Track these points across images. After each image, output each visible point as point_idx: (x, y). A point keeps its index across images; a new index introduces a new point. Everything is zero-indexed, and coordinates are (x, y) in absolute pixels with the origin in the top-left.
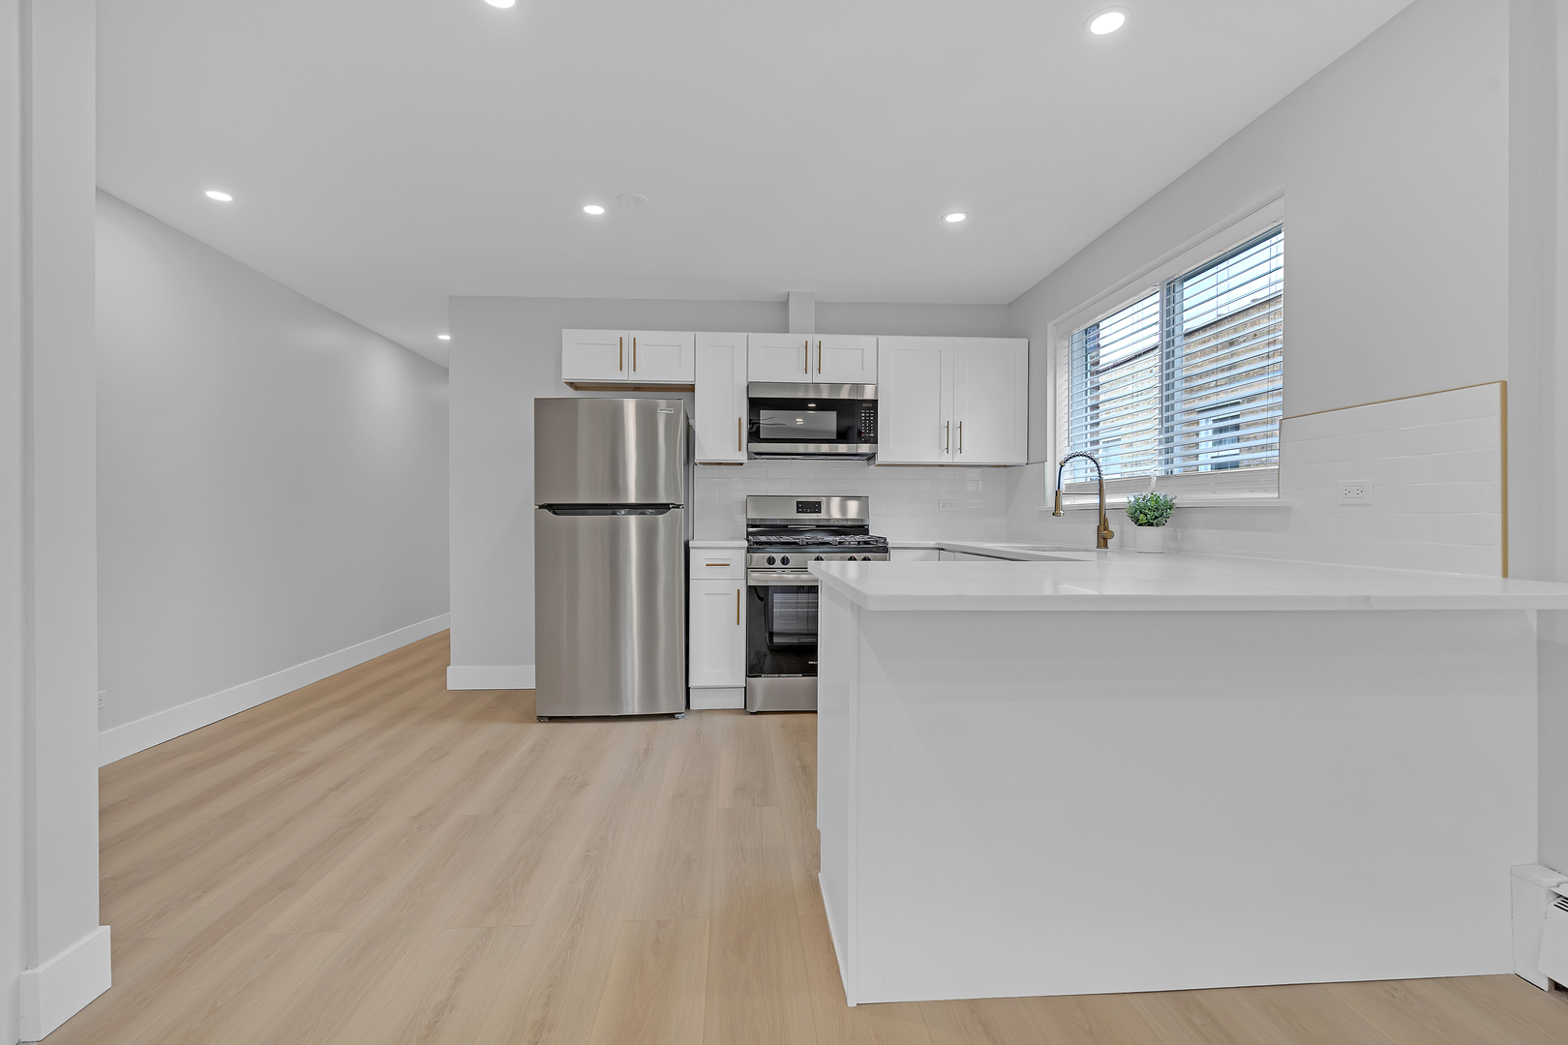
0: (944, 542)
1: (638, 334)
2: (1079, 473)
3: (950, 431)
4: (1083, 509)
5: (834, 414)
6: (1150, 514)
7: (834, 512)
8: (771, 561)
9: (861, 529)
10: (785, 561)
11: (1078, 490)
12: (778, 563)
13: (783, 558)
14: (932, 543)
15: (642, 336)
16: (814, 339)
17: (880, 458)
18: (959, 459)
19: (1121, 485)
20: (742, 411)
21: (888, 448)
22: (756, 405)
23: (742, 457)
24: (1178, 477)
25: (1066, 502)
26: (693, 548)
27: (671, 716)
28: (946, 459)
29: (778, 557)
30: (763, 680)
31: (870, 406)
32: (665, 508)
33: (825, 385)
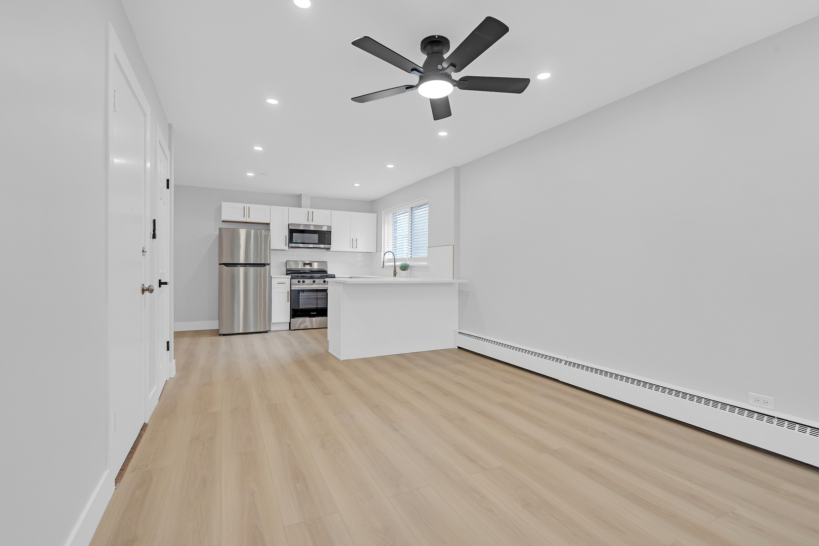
0: (352, 276)
1: (250, 205)
2: (389, 256)
3: (354, 242)
4: (391, 266)
5: (317, 235)
6: (404, 268)
7: (316, 266)
8: (299, 282)
9: (325, 272)
10: (303, 282)
11: (389, 260)
12: (301, 283)
14: (348, 276)
15: (252, 206)
16: (311, 210)
17: (332, 249)
18: (356, 250)
19: (400, 260)
20: (287, 233)
21: (334, 246)
22: (292, 232)
23: (287, 248)
24: (413, 258)
25: (386, 264)
26: (273, 278)
27: (266, 332)
28: (352, 250)
29: (301, 280)
30: (297, 319)
31: (329, 233)
32: (264, 265)
33: (315, 226)
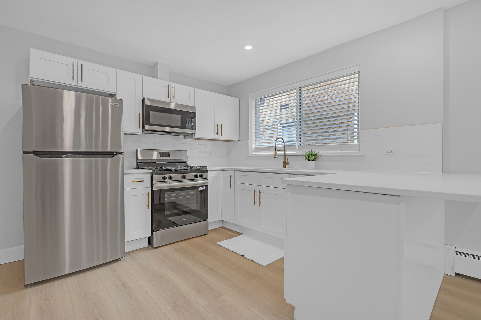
1: (83, 62)
3: (219, 127)
5: (179, 117)
8: (164, 178)
10: (170, 178)
12: (167, 180)
13: (170, 176)
15: (85, 64)
17: (196, 136)
18: (221, 138)
20: (139, 110)
21: (199, 132)
23: (140, 131)
26: (125, 174)
27: (117, 260)
28: (217, 137)
29: (167, 176)
30: (160, 232)
31: (193, 115)
32: (113, 154)
33: (177, 105)
